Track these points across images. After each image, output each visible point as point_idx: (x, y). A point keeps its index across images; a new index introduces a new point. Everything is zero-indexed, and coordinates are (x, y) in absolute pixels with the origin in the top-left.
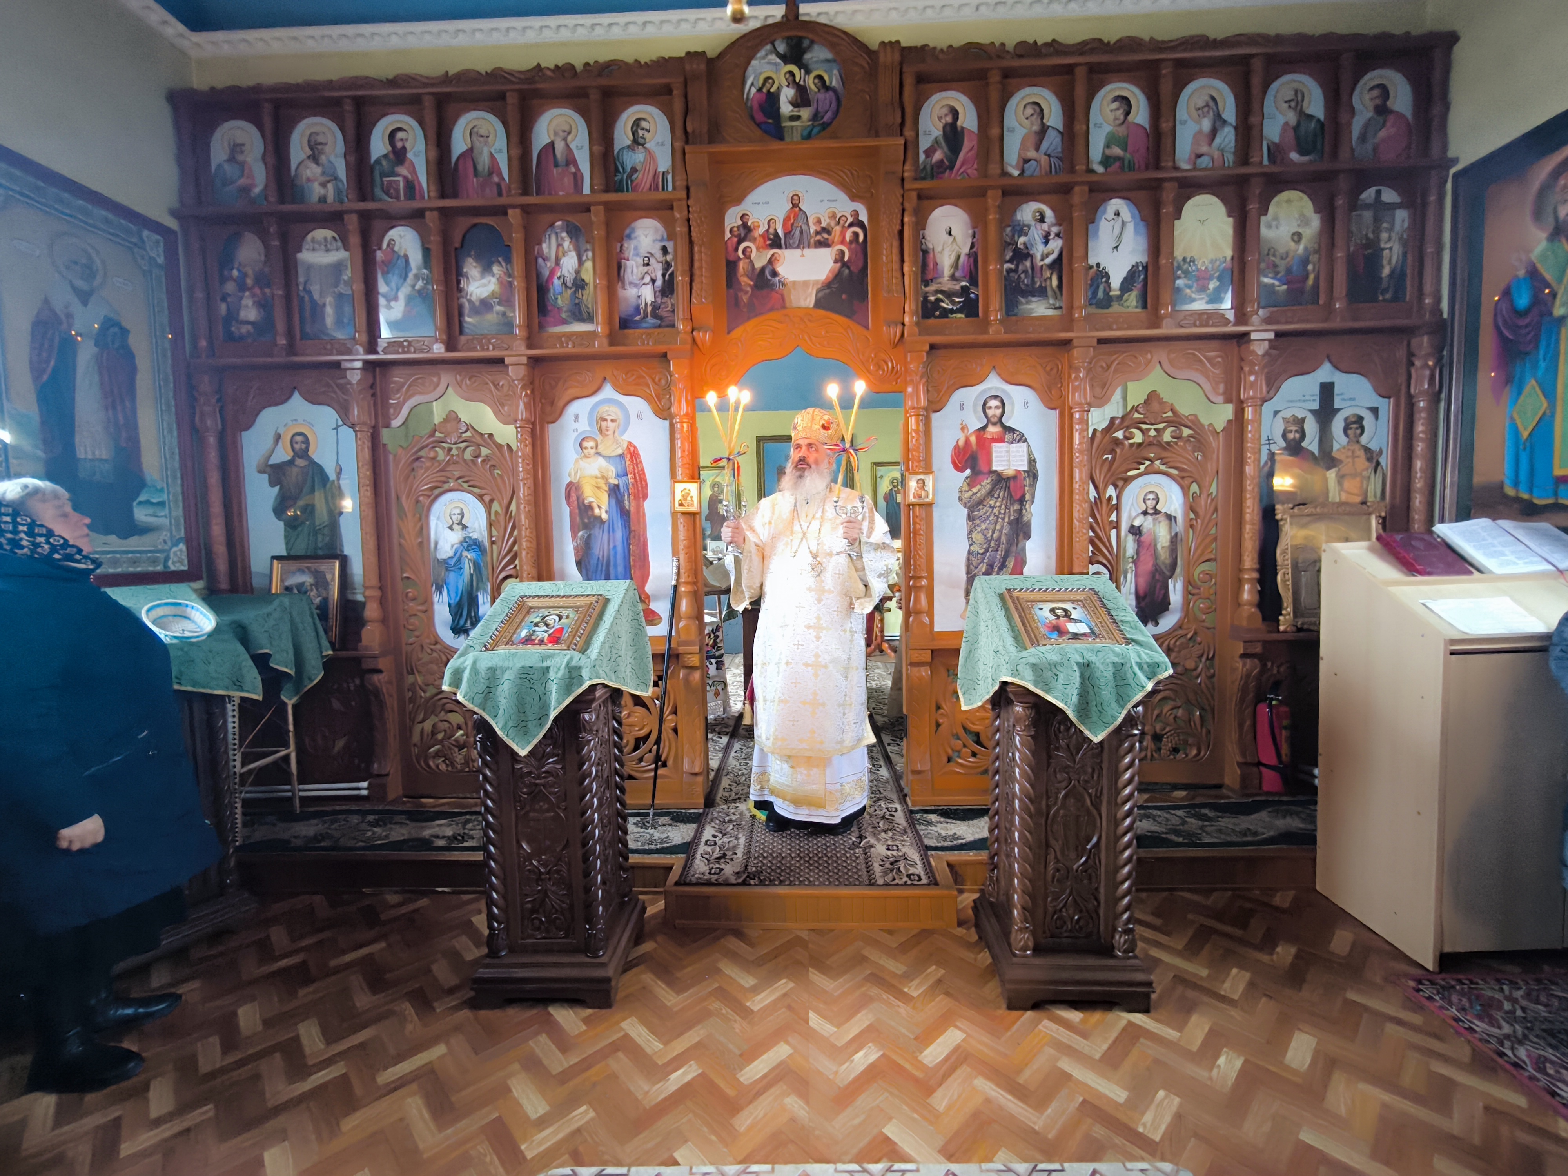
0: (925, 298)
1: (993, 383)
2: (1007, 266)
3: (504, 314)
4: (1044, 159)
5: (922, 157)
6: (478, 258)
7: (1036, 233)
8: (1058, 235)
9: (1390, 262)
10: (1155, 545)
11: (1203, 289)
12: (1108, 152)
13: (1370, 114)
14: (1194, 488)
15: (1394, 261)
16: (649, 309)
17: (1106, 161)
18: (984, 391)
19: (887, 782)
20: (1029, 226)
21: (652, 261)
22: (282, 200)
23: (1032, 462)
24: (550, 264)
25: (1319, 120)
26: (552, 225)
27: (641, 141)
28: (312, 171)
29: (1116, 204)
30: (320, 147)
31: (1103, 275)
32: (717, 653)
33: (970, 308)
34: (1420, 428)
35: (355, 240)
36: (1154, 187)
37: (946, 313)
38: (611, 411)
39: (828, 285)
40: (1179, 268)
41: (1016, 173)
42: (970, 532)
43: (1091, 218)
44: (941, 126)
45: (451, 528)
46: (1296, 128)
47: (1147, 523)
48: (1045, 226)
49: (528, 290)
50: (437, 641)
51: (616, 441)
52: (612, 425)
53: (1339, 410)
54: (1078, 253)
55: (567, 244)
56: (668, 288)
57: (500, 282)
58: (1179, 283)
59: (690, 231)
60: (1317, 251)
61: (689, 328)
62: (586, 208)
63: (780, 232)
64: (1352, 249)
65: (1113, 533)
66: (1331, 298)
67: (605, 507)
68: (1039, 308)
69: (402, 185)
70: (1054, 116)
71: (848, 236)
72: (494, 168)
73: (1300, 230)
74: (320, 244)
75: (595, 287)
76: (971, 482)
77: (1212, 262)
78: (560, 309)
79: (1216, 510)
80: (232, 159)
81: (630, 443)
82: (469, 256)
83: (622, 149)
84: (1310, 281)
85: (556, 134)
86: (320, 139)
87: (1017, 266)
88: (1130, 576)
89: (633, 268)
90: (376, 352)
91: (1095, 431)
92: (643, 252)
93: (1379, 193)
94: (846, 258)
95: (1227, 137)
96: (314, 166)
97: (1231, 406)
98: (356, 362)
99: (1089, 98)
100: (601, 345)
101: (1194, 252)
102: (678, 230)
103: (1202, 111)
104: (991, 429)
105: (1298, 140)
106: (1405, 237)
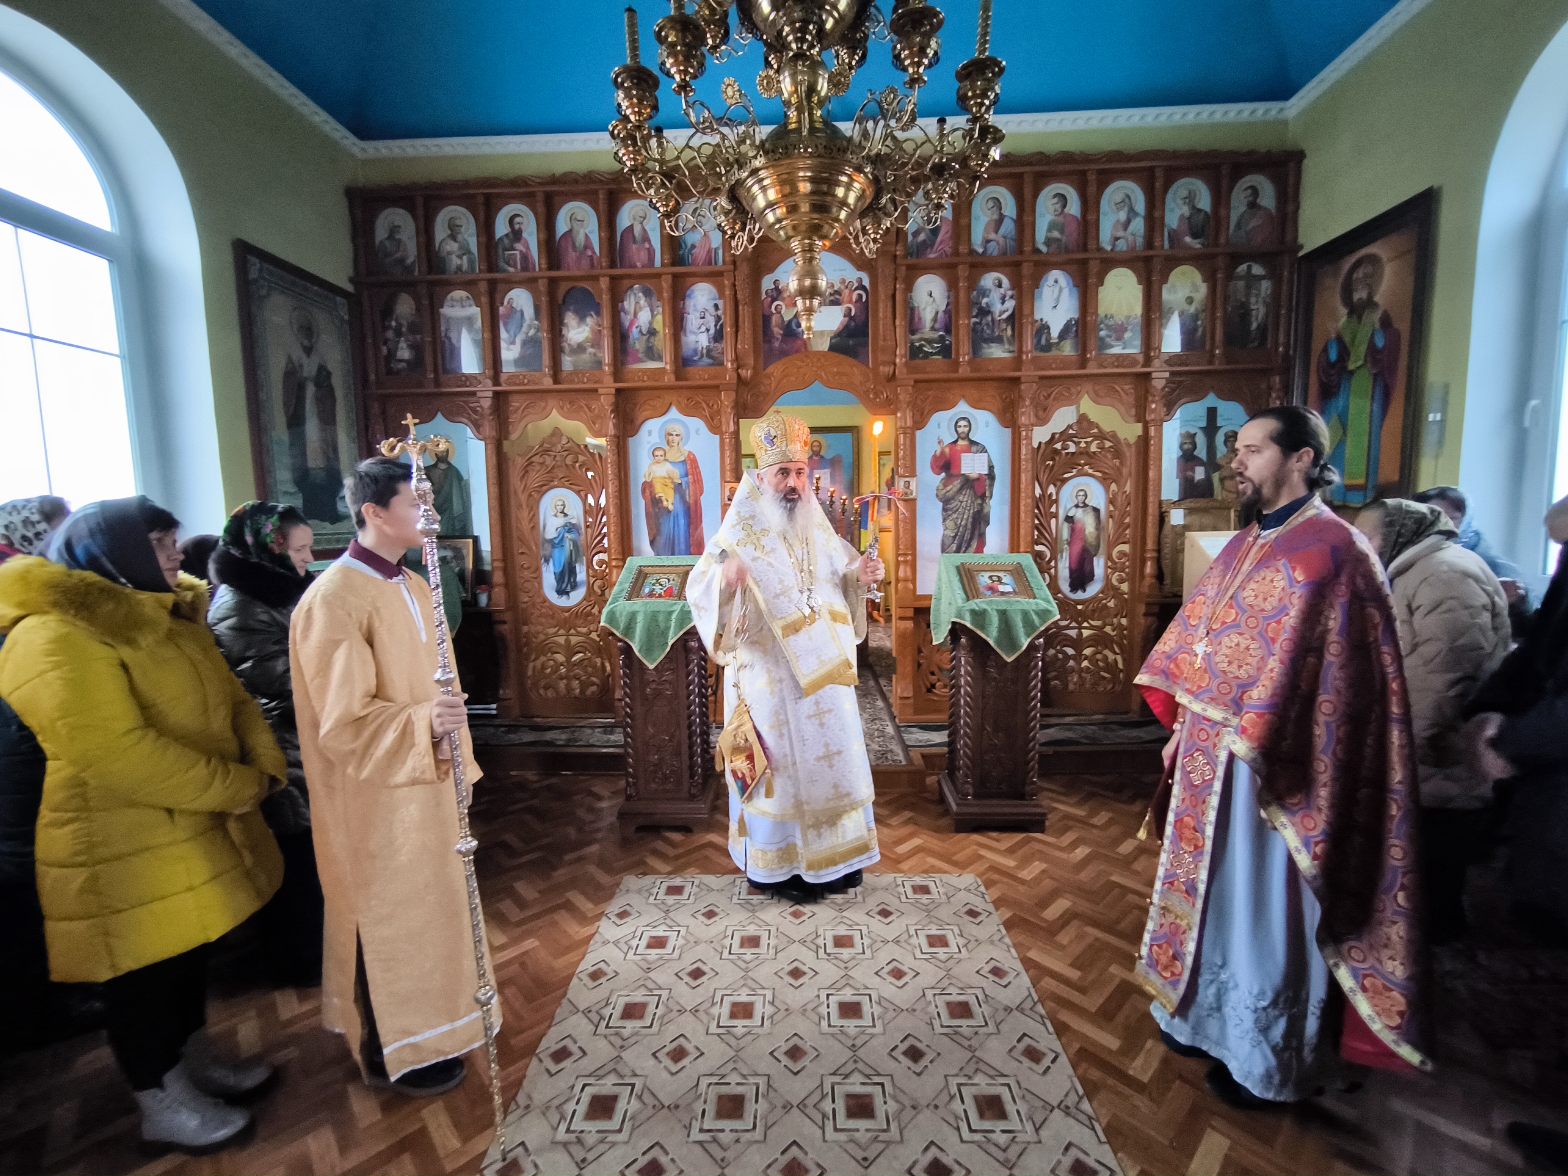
0: (912, 344)
1: (963, 408)
2: (974, 320)
3: (595, 354)
4: (1001, 240)
5: (910, 238)
6: (577, 312)
7: (995, 296)
8: (1012, 297)
9: (1256, 319)
10: (1084, 531)
11: (1119, 338)
12: (1050, 235)
13: (1243, 209)
14: (1114, 487)
15: (1260, 319)
16: (705, 351)
17: (1048, 242)
18: (955, 415)
20: (990, 291)
21: (707, 315)
22: (430, 271)
23: (991, 468)
24: (630, 317)
25: (1206, 213)
26: (631, 287)
28: (452, 246)
29: (1056, 274)
30: (457, 229)
31: (1044, 328)
33: (946, 351)
35: (484, 300)
36: (1084, 262)
37: (927, 355)
38: (677, 429)
39: (839, 334)
40: (1102, 322)
41: (981, 250)
42: (944, 520)
45: (556, 515)
46: (1189, 219)
47: (1078, 514)
48: (1002, 291)
49: (614, 337)
50: (545, 600)
51: (679, 450)
52: (676, 439)
54: (1026, 311)
55: (643, 302)
56: (718, 336)
57: (592, 330)
58: (1102, 333)
59: (736, 294)
60: (1203, 312)
61: (735, 366)
62: (658, 276)
64: (1229, 309)
65: (1053, 521)
66: (1213, 347)
67: (671, 500)
68: (997, 352)
69: (518, 258)
70: (1010, 208)
71: (855, 296)
72: (588, 245)
73: (1193, 295)
74: (457, 301)
75: (665, 335)
76: (946, 483)
77: (1128, 317)
78: (637, 351)
79: (1129, 504)
80: (391, 236)
81: (690, 453)
82: (569, 310)
84: (1199, 333)
85: (635, 219)
86: (458, 222)
87: (981, 320)
88: (1066, 555)
89: (692, 320)
90: (499, 385)
91: (1040, 443)
92: (700, 308)
93: (1249, 268)
94: (853, 314)
95: (1138, 225)
96: (452, 243)
97: (1140, 425)
98: (485, 392)
99: (1035, 196)
100: (669, 379)
101: (1113, 311)
102: (727, 293)
103: (1119, 205)
104: (960, 442)
105: (1191, 229)
106: (1268, 300)
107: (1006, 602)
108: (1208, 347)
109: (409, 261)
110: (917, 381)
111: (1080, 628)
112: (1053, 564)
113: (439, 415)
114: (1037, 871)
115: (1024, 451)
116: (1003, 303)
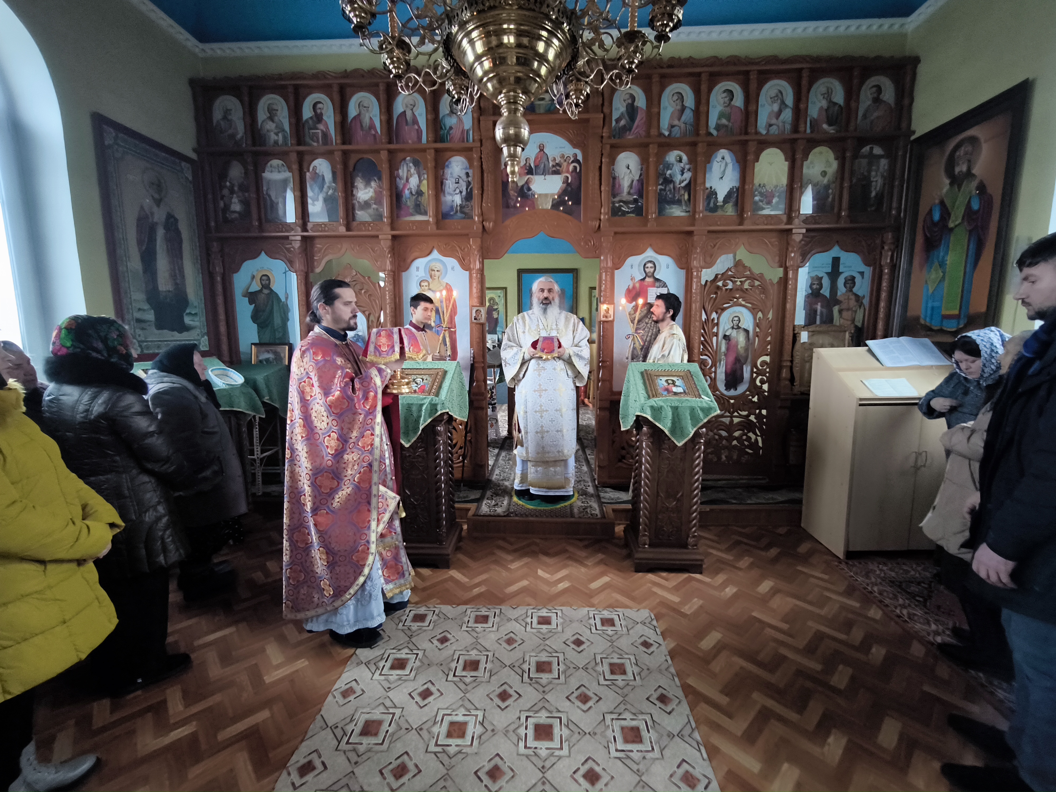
0: (613, 205)
1: (650, 254)
2: (659, 187)
3: (377, 209)
4: (683, 126)
5: (614, 123)
6: (363, 177)
7: (677, 168)
8: (689, 170)
9: (875, 189)
10: (737, 346)
11: (769, 203)
12: (719, 122)
13: (869, 103)
14: (760, 315)
15: (878, 189)
16: (459, 208)
17: (718, 127)
19: (586, 473)
20: (673, 165)
21: (461, 181)
22: (254, 144)
24: (403, 181)
25: (840, 106)
26: (405, 159)
27: (455, 111)
28: (270, 126)
29: (723, 152)
30: (274, 112)
31: (712, 194)
32: (493, 402)
33: (639, 211)
34: (885, 284)
35: (295, 167)
36: (744, 143)
37: (624, 213)
38: (438, 266)
39: (559, 195)
40: (756, 190)
41: (667, 133)
43: (708, 159)
44: (625, 105)
46: (826, 110)
47: (734, 333)
48: (682, 165)
49: (391, 196)
51: (439, 282)
52: (437, 274)
53: (842, 273)
54: (699, 181)
55: (413, 170)
56: (469, 197)
57: (375, 191)
58: (757, 198)
59: (482, 165)
60: (834, 182)
61: (481, 219)
62: (424, 150)
63: (532, 165)
64: (854, 181)
65: (715, 339)
66: (840, 210)
68: (677, 212)
69: (320, 135)
70: (690, 101)
71: (571, 168)
72: (372, 126)
73: (827, 170)
74: (275, 168)
75: (429, 195)
76: (636, 309)
77: (776, 186)
78: (408, 207)
79: (771, 327)
80: (225, 118)
81: (447, 284)
82: (358, 176)
83: (444, 116)
84: (830, 199)
85: (407, 106)
86: (275, 107)
87: (665, 187)
88: (723, 363)
89: (450, 184)
90: (307, 231)
91: (707, 281)
92: (456, 174)
93: (872, 149)
94: (570, 181)
95: (788, 115)
96: (271, 123)
97: (781, 270)
98: (296, 237)
99: (710, 90)
100: (432, 228)
101: (765, 181)
102: (475, 164)
103: (773, 99)
104: (648, 279)
105: (828, 117)
106: (885, 174)
107: (678, 401)
108: (836, 210)
109: (239, 136)
110: (616, 233)
111: (732, 417)
112: (713, 369)
113: (263, 253)
114: (695, 607)
115: (694, 286)
116: (682, 174)
